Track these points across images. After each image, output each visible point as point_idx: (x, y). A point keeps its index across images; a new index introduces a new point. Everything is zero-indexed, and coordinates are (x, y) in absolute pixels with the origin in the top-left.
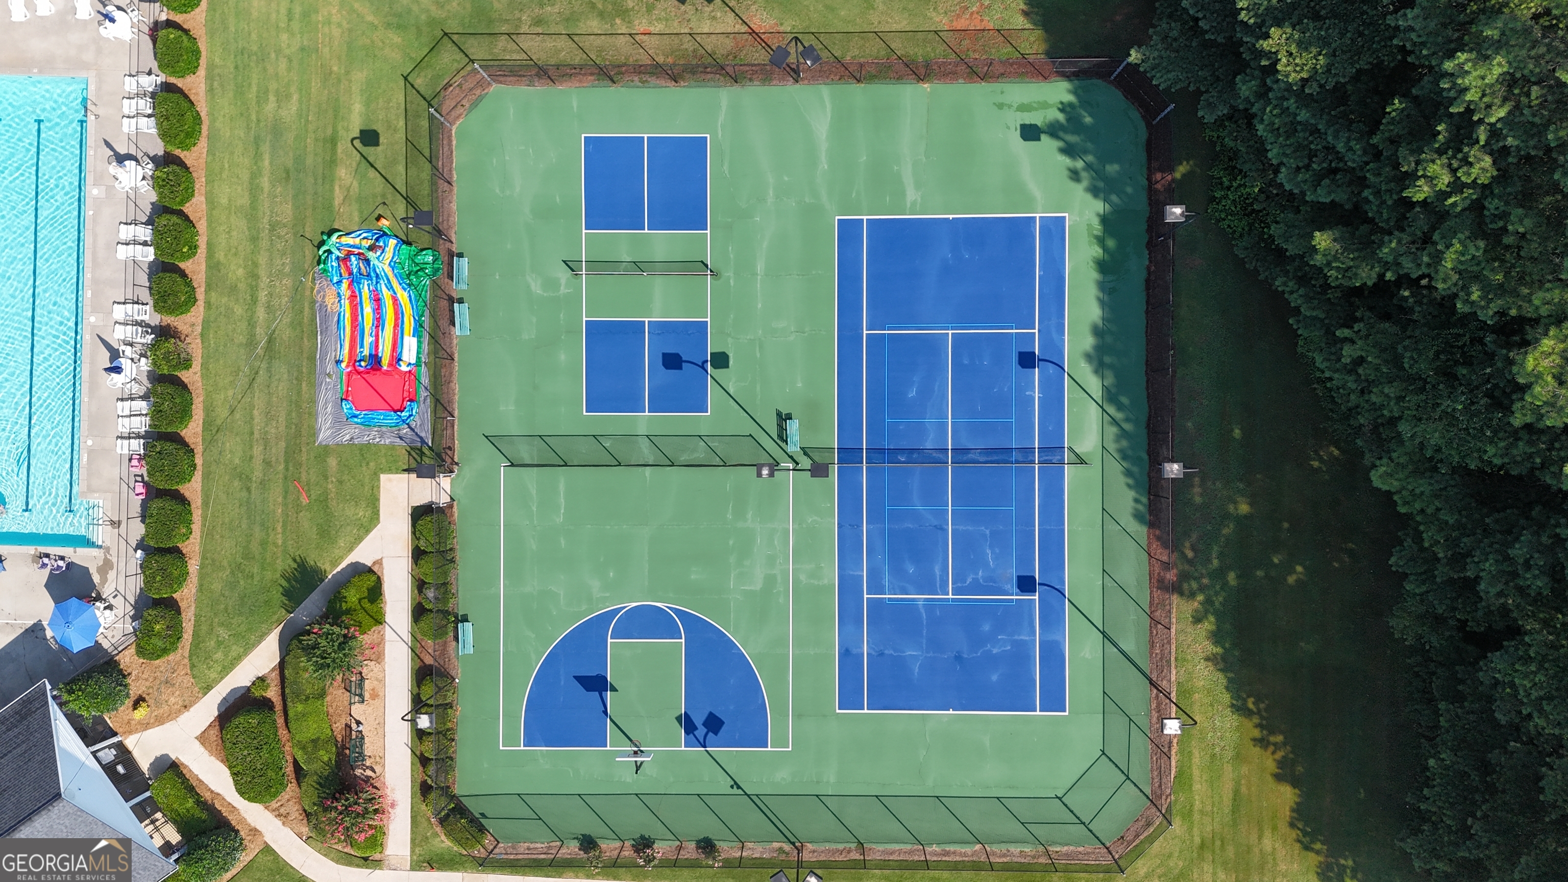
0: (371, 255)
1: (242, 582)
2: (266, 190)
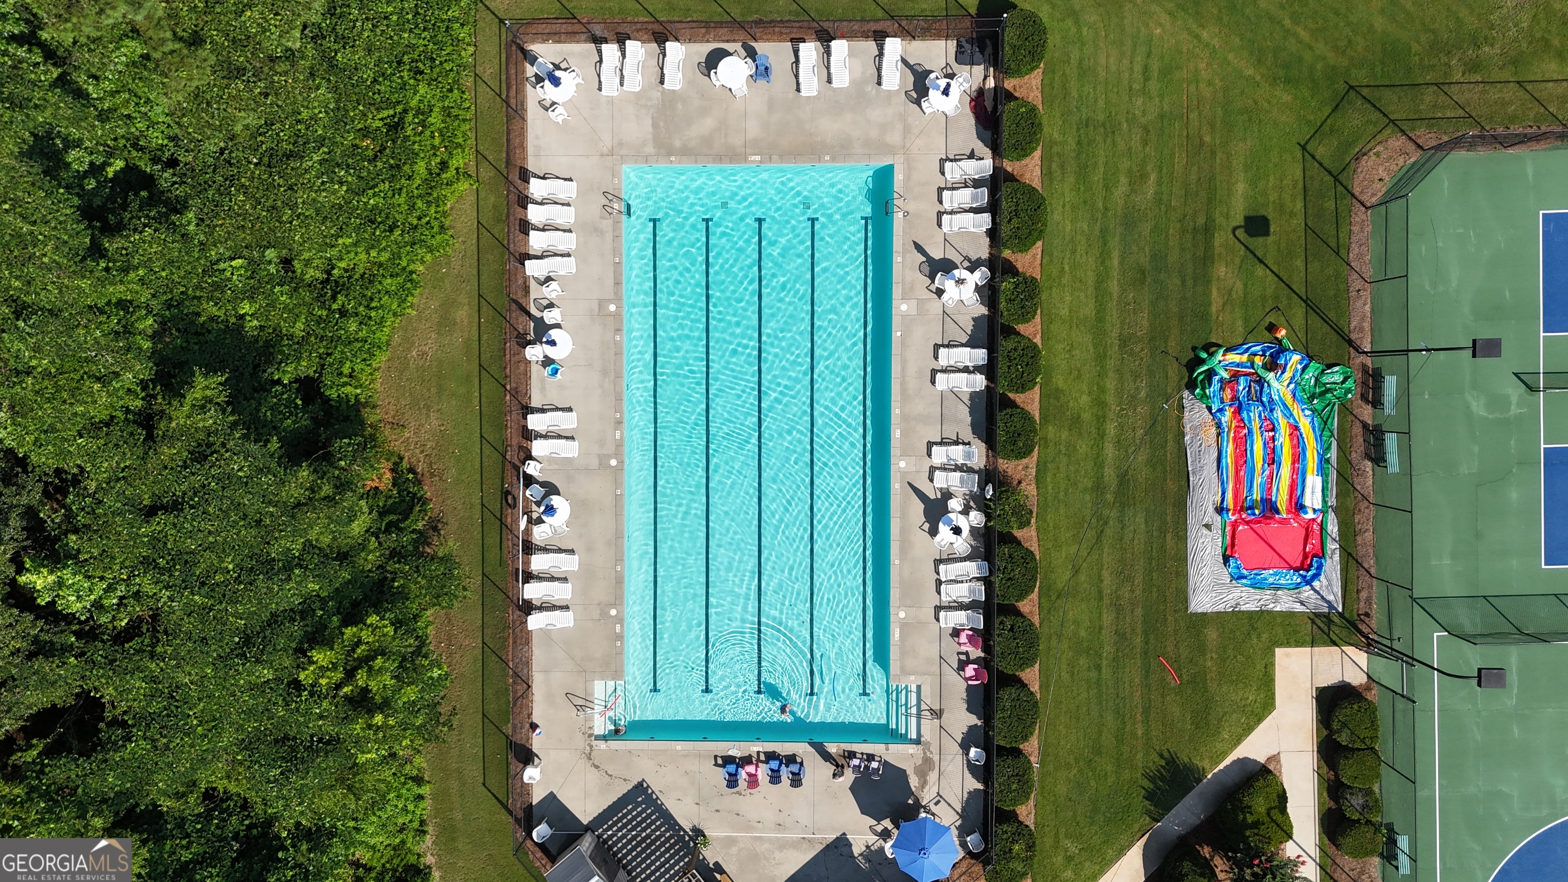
0: (1270, 376)
2: (1115, 295)
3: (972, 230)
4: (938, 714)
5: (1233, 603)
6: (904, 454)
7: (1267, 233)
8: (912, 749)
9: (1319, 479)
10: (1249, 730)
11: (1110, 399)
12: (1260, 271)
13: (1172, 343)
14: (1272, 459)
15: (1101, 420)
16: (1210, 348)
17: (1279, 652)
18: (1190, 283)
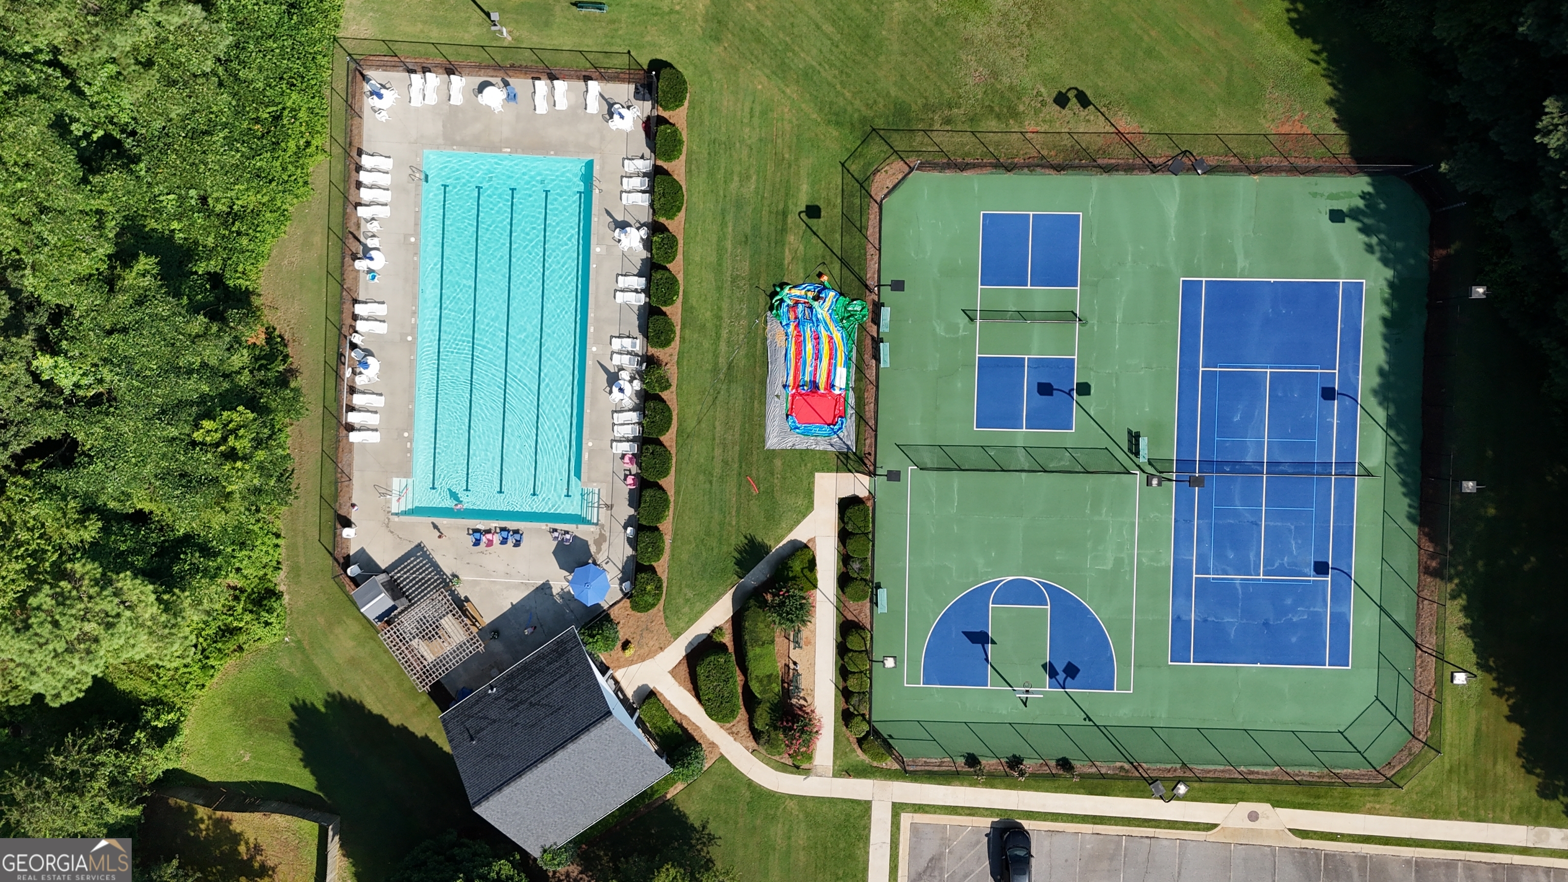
0: (815, 304)
1: (704, 553)
2: (729, 250)
3: (640, 203)
4: (610, 507)
5: (791, 444)
6: (595, 343)
7: (819, 217)
8: (592, 528)
9: (844, 370)
10: (798, 522)
11: (725, 315)
12: (814, 239)
13: (762, 282)
14: (817, 356)
15: (718, 328)
16: (782, 285)
17: (817, 475)
18: (773, 245)
